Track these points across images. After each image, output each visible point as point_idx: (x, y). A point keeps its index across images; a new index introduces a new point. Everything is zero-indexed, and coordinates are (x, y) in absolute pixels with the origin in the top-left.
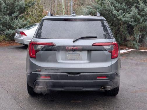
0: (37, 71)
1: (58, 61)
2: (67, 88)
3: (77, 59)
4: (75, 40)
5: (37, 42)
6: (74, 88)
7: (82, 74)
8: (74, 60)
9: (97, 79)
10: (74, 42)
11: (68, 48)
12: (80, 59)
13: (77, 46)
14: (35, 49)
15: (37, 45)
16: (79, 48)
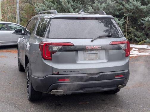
0: (53, 74)
1: (77, 62)
2: (87, 89)
3: (96, 59)
4: (94, 39)
5: (53, 43)
6: (93, 89)
7: (101, 74)
8: (92, 60)
9: (115, 78)
10: (92, 41)
11: (88, 48)
12: (98, 59)
13: (96, 46)
14: (50, 50)
15: (53, 46)
16: (98, 47)
